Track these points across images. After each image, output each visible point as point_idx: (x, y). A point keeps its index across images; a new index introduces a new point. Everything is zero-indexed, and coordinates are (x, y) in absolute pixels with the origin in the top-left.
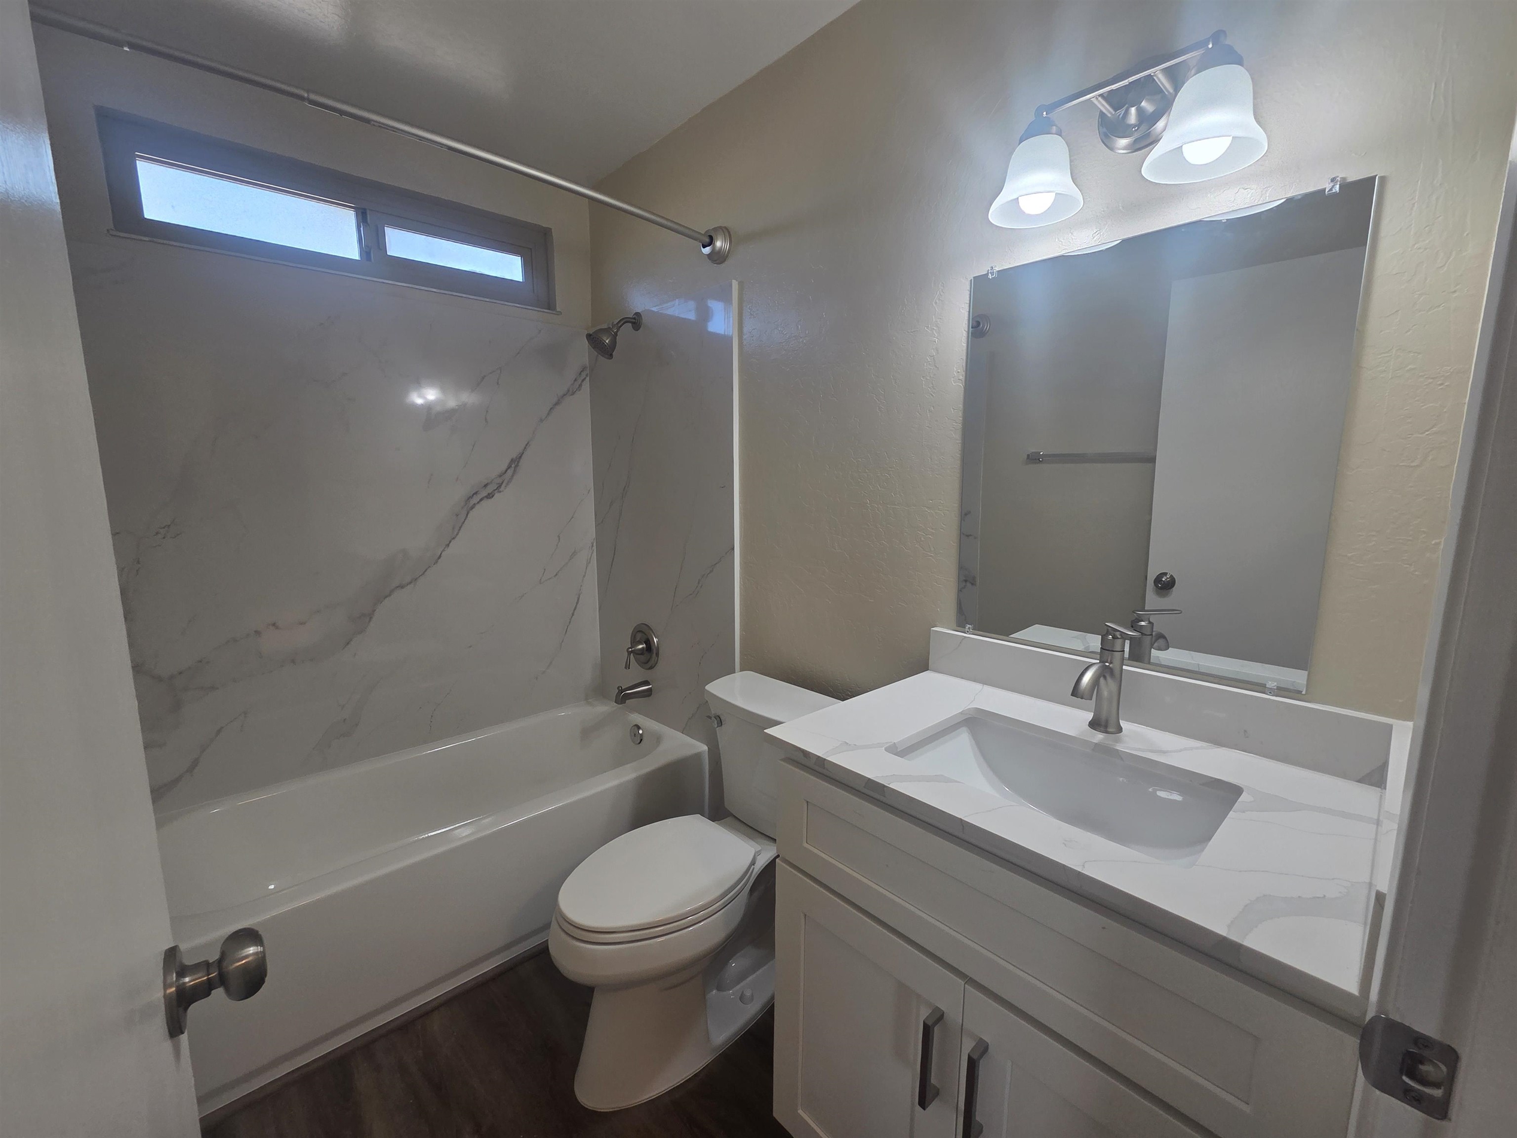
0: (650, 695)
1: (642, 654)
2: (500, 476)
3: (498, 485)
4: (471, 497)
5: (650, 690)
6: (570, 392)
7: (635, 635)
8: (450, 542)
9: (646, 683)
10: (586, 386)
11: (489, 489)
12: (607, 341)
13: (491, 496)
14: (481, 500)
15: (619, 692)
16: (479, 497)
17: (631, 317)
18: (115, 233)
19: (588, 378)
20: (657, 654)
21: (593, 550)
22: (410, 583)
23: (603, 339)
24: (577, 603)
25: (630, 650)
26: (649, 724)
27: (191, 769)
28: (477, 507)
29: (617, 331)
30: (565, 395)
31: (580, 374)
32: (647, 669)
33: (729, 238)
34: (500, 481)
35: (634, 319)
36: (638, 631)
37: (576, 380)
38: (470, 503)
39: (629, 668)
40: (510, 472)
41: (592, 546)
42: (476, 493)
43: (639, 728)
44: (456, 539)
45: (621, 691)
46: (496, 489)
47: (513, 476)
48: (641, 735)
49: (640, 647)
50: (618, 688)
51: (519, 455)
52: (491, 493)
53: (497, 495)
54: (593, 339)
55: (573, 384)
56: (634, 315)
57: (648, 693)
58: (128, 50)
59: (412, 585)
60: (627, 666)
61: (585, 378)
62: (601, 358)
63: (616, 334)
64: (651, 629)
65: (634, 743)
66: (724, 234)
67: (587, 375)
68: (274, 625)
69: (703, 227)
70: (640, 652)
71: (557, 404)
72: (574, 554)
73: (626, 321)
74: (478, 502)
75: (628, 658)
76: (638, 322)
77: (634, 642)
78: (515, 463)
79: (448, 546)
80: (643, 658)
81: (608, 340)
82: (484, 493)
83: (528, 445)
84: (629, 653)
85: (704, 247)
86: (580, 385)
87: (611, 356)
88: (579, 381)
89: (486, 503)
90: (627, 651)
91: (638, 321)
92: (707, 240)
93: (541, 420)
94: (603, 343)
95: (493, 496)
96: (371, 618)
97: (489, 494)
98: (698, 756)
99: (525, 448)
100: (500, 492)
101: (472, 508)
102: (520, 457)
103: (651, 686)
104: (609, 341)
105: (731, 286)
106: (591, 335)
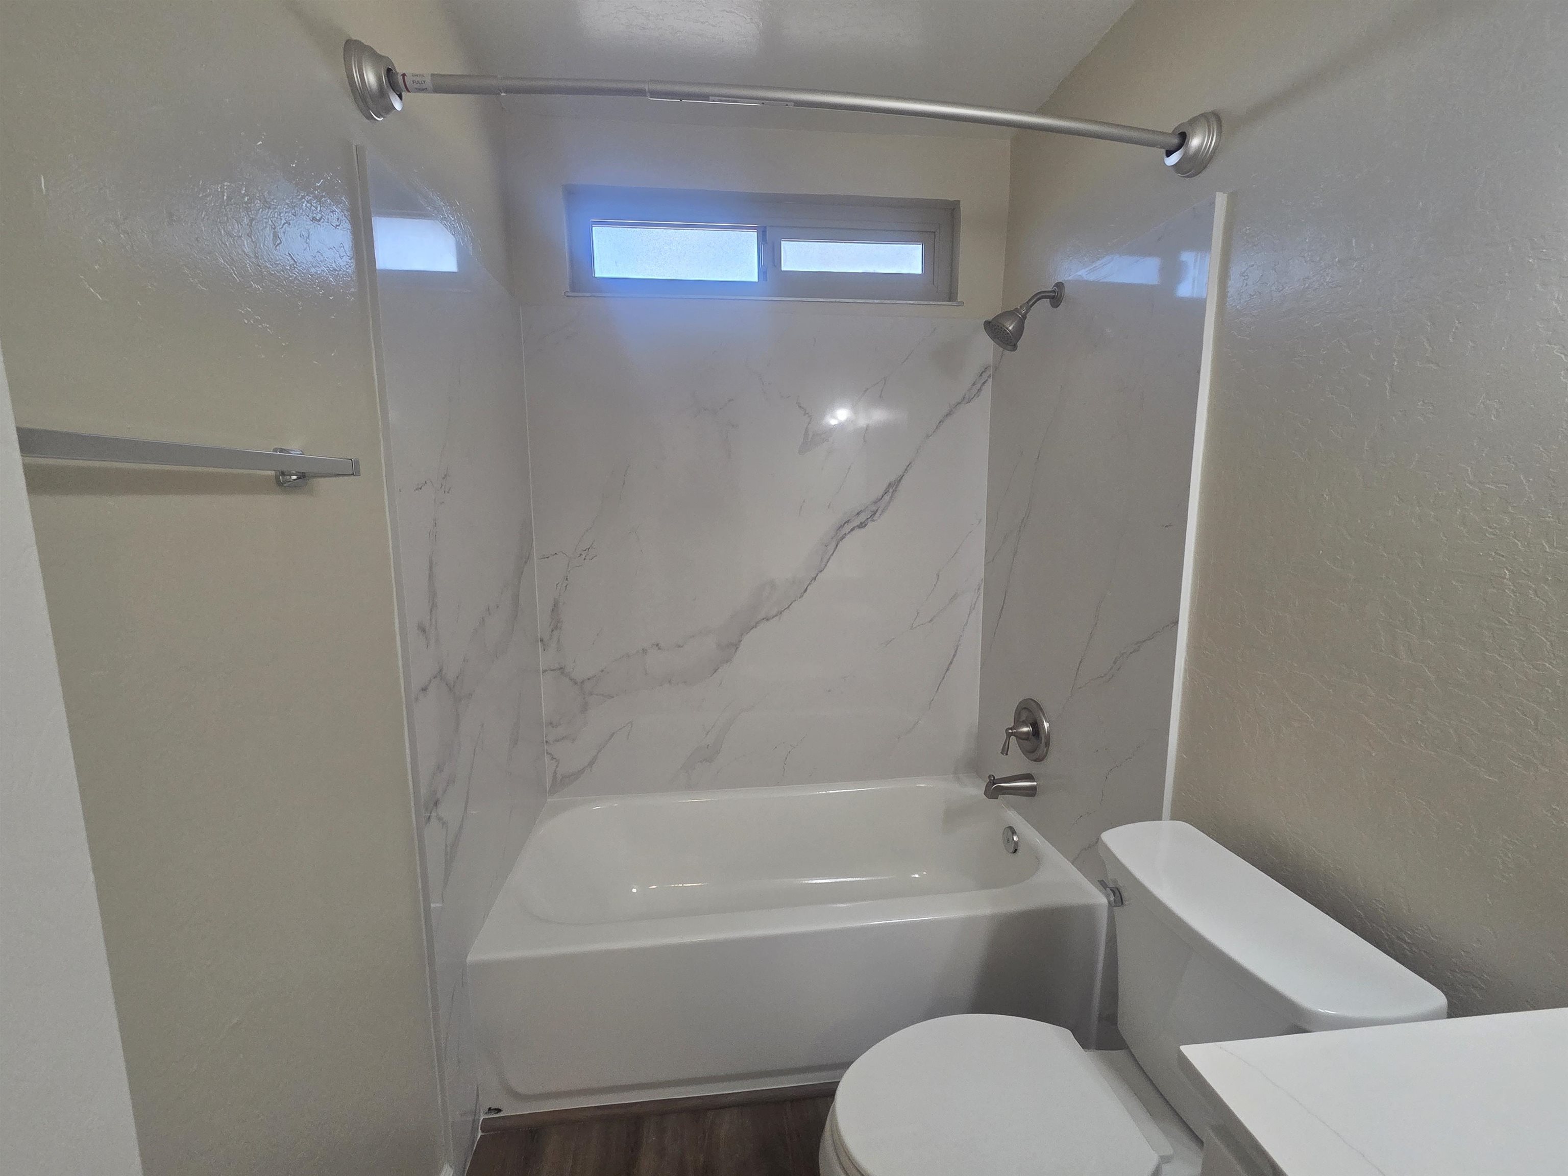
0: (1033, 795)
1: (1027, 739)
2: (875, 502)
3: (873, 513)
4: (842, 527)
5: (1033, 788)
6: (966, 400)
7: (1020, 713)
8: (817, 575)
9: (1028, 777)
10: (988, 390)
11: (862, 517)
12: (1010, 328)
13: (863, 525)
14: (852, 530)
15: (990, 782)
16: (851, 526)
17: (1050, 290)
18: (573, 294)
19: (991, 380)
20: (1047, 744)
21: (979, 595)
22: (776, 615)
23: (1004, 326)
24: (954, 656)
25: (1010, 731)
26: (1028, 833)
27: (591, 764)
28: (848, 536)
29: (1026, 313)
30: (959, 403)
31: (981, 375)
32: (1031, 760)
33: (1218, 128)
34: (874, 508)
35: (1054, 292)
36: (1025, 708)
37: (974, 384)
38: (840, 532)
39: (1007, 754)
40: (887, 498)
41: (979, 589)
42: (847, 522)
43: (1014, 832)
44: (824, 572)
45: (993, 781)
46: (870, 518)
47: (889, 503)
48: (1016, 843)
49: (1025, 729)
50: (990, 777)
51: (899, 479)
52: (864, 522)
53: (870, 525)
54: (993, 328)
55: (969, 390)
56: (1054, 286)
57: (1031, 792)
58: (505, 94)
59: (777, 618)
60: (1005, 751)
61: (987, 380)
62: (1007, 352)
63: (1024, 317)
64: (1041, 709)
65: (1007, 850)
66: (1209, 126)
67: (989, 377)
68: (657, 645)
69: (1170, 125)
70: (1024, 737)
71: (949, 414)
72: (955, 597)
73: (1040, 296)
74: (849, 532)
75: (1005, 742)
76: (1059, 296)
77: (1018, 722)
78: (893, 487)
79: (815, 579)
80: (1027, 744)
81: (1012, 326)
82: (856, 523)
83: (910, 466)
84: (1009, 735)
85: (1169, 153)
86: (980, 390)
87: (1014, 347)
88: (978, 386)
89: (858, 532)
90: (1006, 730)
91: (1059, 294)
92: (1176, 141)
93: (928, 436)
94: (1005, 330)
95: (866, 525)
96: (737, 648)
97: (861, 523)
98: (1088, 911)
99: (906, 470)
100: (874, 521)
101: (842, 538)
102: (900, 481)
103: (1035, 783)
104: (1013, 328)
105: (1213, 204)
106: (990, 322)
